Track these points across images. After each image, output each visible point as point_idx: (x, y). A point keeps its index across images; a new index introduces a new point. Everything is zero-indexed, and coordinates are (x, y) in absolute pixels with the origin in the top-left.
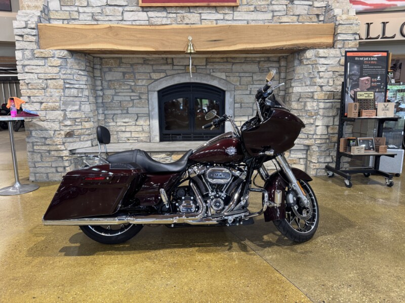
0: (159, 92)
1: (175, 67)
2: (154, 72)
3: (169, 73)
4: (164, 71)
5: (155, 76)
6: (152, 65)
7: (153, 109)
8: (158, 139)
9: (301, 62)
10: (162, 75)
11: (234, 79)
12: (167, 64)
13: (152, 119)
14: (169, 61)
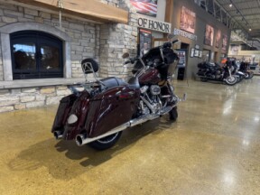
0: (11, 34)
1: (26, 16)
2: (6, 16)
3: (21, 19)
4: (16, 17)
5: (6, 20)
6: (3, 9)
7: (6, 50)
8: (11, 77)
9: (114, 30)
10: (14, 20)
11: (70, 34)
12: (18, 11)
13: (5, 58)
14: (20, 9)
